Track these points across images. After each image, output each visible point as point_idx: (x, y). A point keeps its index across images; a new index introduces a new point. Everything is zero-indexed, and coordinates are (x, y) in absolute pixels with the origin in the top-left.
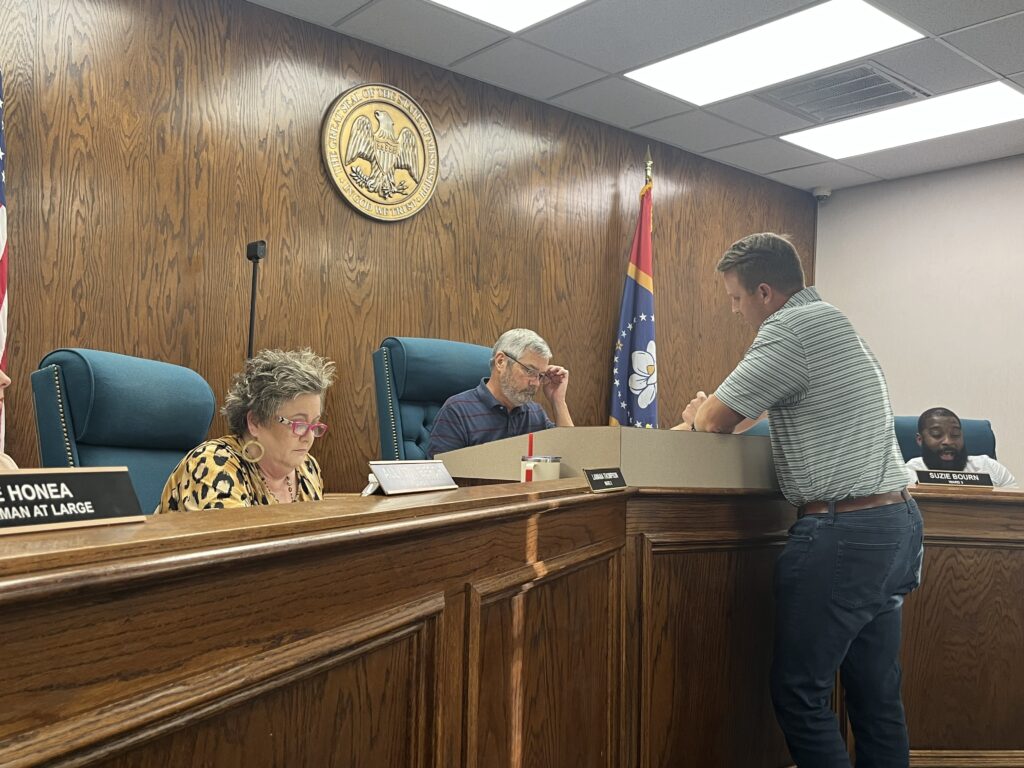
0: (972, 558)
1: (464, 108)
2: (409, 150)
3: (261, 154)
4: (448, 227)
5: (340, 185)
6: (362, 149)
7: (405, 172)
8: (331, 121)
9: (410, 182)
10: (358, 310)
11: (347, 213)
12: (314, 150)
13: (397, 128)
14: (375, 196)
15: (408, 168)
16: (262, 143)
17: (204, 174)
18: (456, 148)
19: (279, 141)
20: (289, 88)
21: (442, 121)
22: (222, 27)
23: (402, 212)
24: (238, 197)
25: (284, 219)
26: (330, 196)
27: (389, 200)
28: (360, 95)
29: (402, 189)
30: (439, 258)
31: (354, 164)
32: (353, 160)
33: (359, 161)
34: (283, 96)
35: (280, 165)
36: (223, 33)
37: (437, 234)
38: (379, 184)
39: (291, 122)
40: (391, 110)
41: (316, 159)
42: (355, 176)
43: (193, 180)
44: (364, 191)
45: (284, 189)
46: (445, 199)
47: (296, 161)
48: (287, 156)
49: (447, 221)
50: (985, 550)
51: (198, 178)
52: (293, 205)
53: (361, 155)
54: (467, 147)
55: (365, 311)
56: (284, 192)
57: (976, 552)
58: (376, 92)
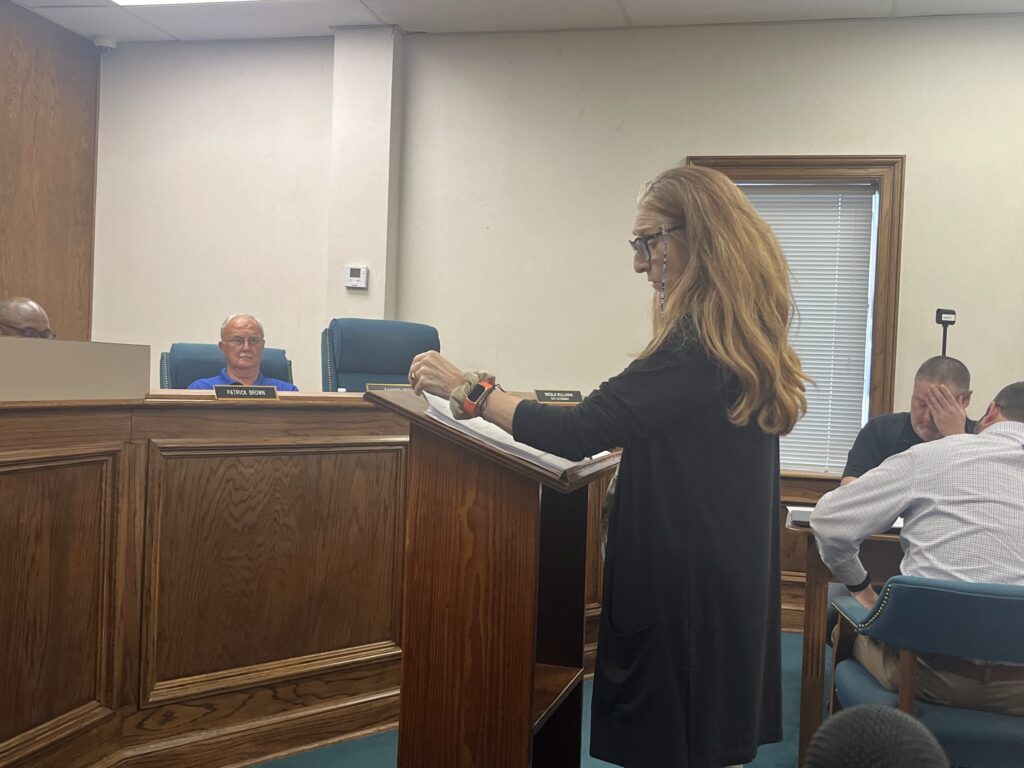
0: (252, 467)
50: (265, 458)
57: (256, 460)
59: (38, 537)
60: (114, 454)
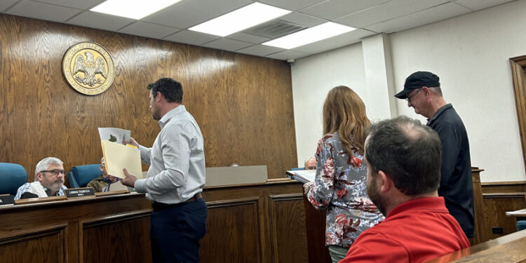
1: (125, 46)
2: (101, 66)
3: (36, 76)
4: (120, 94)
5: (71, 84)
6: (80, 68)
7: (100, 75)
8: (66, 59)
9: (102, 78)
10: (82, 132)
11: (76, 94)
12: (59, 71)
13: (95, 58)
14: (87, 86)
15: (101, 73)
16: (37, 72)
17: (12, 87)
18: (122, 62)
19: (44, 69)
20: (47, 48)
21: (115, 53)
22: (18, 28)
23: (100, 91)
24: (27, 94)
25: (48, 100)
26: (67, 88)
27: (94, 87)
28: (78, 47)
29: (99, 81)
30: (117, 107)
31: (77, 75)
32: (76, 73)
33: (79, 73)
34: (45, 52)
35: (45, 79)
36: (18, 31)
37: (116, 98)
38: (88, 81)
39: (49, 61)
40: (92, 51)
41: (60, 74)
42: (78, 79)
43: (8, 89)
44: (82, 84)
45: (47, 88)
46: (118, 83)
47: (52, 76)
48: (48, 75)
49: (120, 92)
51: (10, 88)
52: (51, 94)
53: (79, 71)
54: (127, 61)
55: (85, 132)
56: (47, 89)
58: (85, 45)
59: (232, 227)
60: (257, 201)
